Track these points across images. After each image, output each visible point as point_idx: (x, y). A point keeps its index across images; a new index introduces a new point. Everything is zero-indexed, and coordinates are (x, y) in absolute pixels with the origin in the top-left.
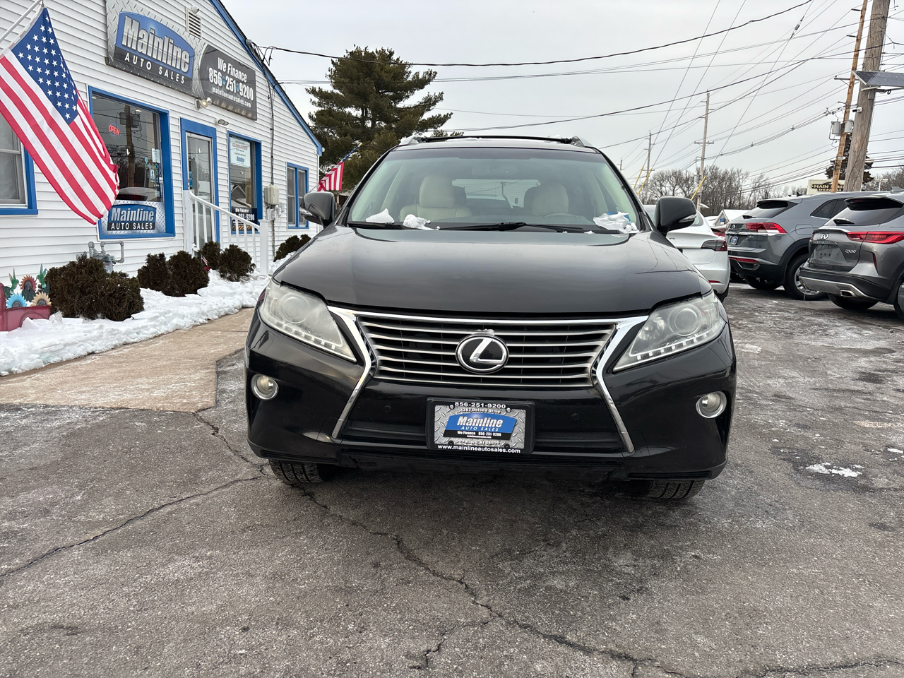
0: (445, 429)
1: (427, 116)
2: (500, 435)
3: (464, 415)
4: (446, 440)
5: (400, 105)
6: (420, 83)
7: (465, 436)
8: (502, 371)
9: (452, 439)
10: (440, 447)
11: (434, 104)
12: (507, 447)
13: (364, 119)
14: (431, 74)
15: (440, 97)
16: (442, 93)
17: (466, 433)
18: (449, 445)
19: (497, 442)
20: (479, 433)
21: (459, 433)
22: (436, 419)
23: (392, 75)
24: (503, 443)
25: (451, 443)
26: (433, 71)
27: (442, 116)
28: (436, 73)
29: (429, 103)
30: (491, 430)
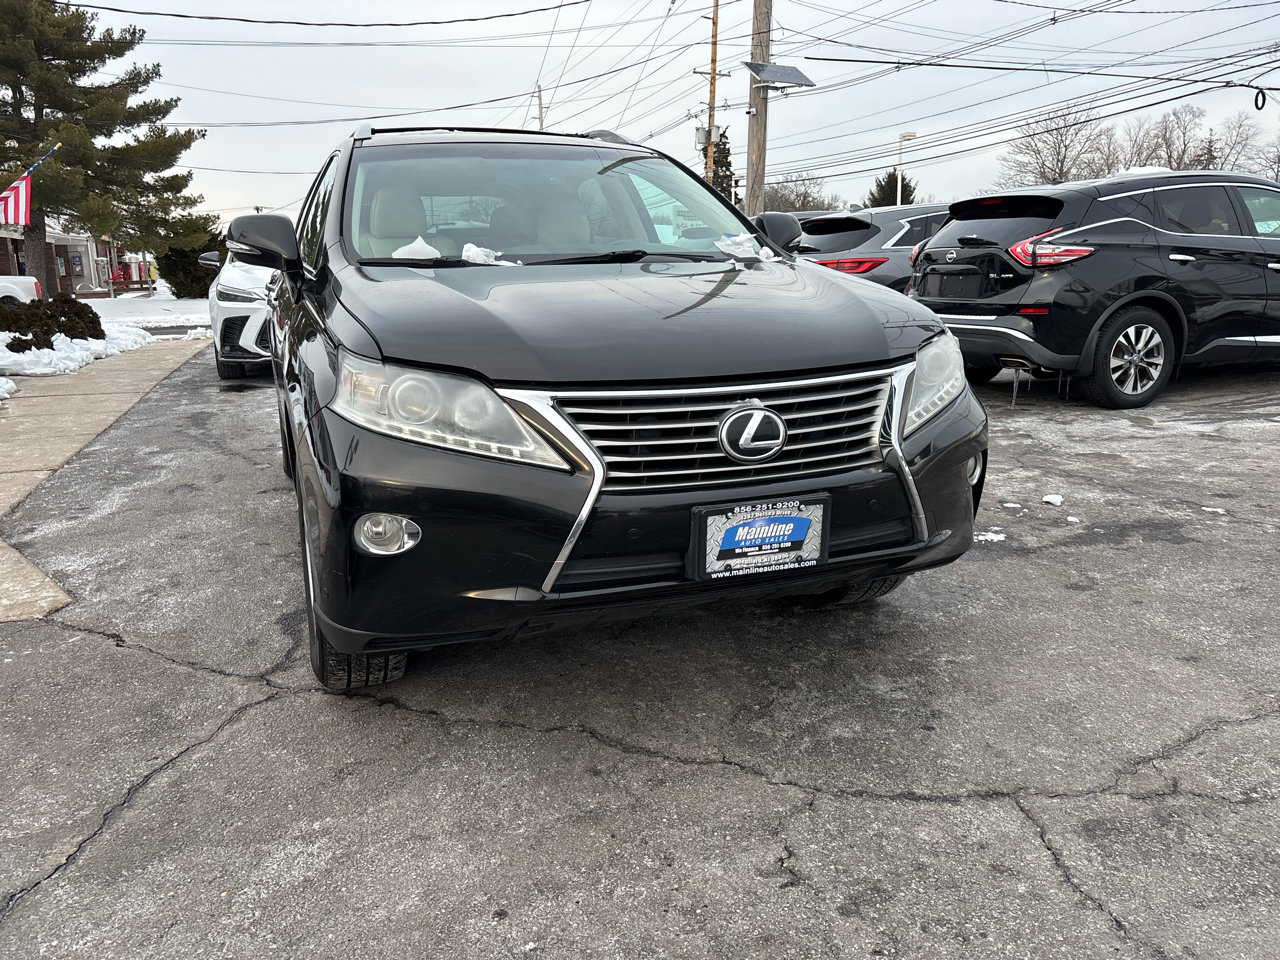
0: (719, 549)
1: (134, 101)
2: (789, 544)
3: (744, 525)
4: (719, 565)
5: (84, 82)
6: (117, 47)
7: (744, 555)
8: (783, 455)
9: (729, 562)
10: (714, 576)
11: (146, 82)
12: (799, 560)
13: (19, 102)
14: (134, 33)
15: (156, 72)
16: (158, 65)
17: (745, 550)
18: (726, 570)
19: (785, 555)
20: (763, 548)
21: (737, 551)
22: (708, 537)
23: (64, 30)
24: (793, 555)
25: (728, 568)
26: (138, 28)
27: (163, 102)
28: (144, 32)
29: (137, 80)
30: (778, 540)
